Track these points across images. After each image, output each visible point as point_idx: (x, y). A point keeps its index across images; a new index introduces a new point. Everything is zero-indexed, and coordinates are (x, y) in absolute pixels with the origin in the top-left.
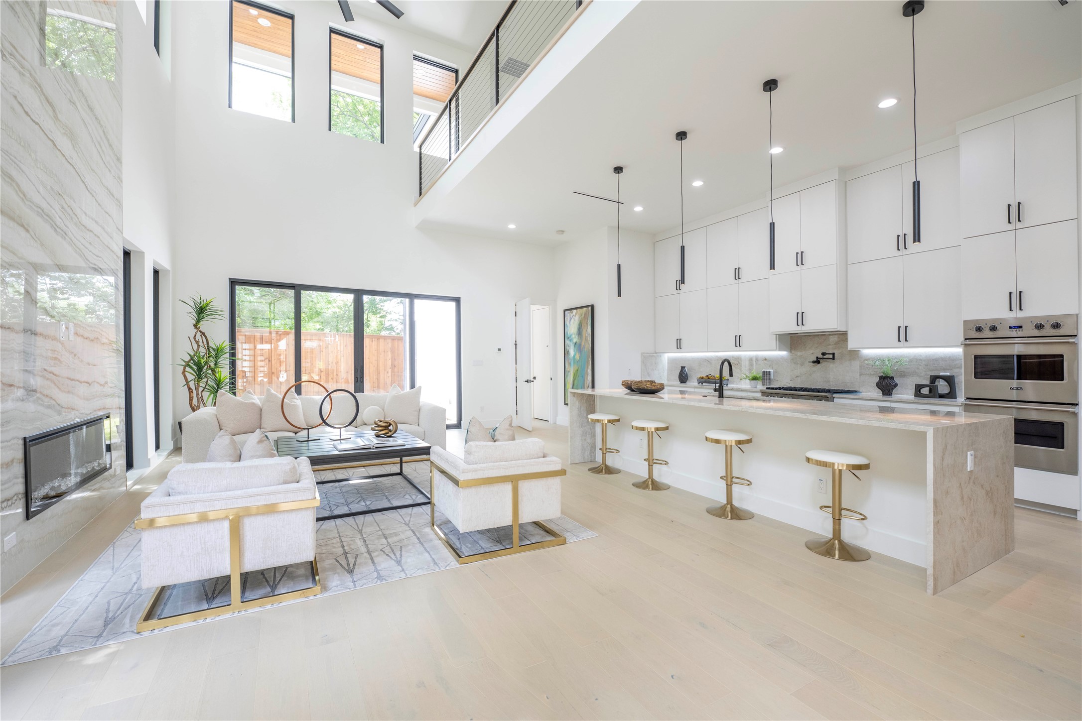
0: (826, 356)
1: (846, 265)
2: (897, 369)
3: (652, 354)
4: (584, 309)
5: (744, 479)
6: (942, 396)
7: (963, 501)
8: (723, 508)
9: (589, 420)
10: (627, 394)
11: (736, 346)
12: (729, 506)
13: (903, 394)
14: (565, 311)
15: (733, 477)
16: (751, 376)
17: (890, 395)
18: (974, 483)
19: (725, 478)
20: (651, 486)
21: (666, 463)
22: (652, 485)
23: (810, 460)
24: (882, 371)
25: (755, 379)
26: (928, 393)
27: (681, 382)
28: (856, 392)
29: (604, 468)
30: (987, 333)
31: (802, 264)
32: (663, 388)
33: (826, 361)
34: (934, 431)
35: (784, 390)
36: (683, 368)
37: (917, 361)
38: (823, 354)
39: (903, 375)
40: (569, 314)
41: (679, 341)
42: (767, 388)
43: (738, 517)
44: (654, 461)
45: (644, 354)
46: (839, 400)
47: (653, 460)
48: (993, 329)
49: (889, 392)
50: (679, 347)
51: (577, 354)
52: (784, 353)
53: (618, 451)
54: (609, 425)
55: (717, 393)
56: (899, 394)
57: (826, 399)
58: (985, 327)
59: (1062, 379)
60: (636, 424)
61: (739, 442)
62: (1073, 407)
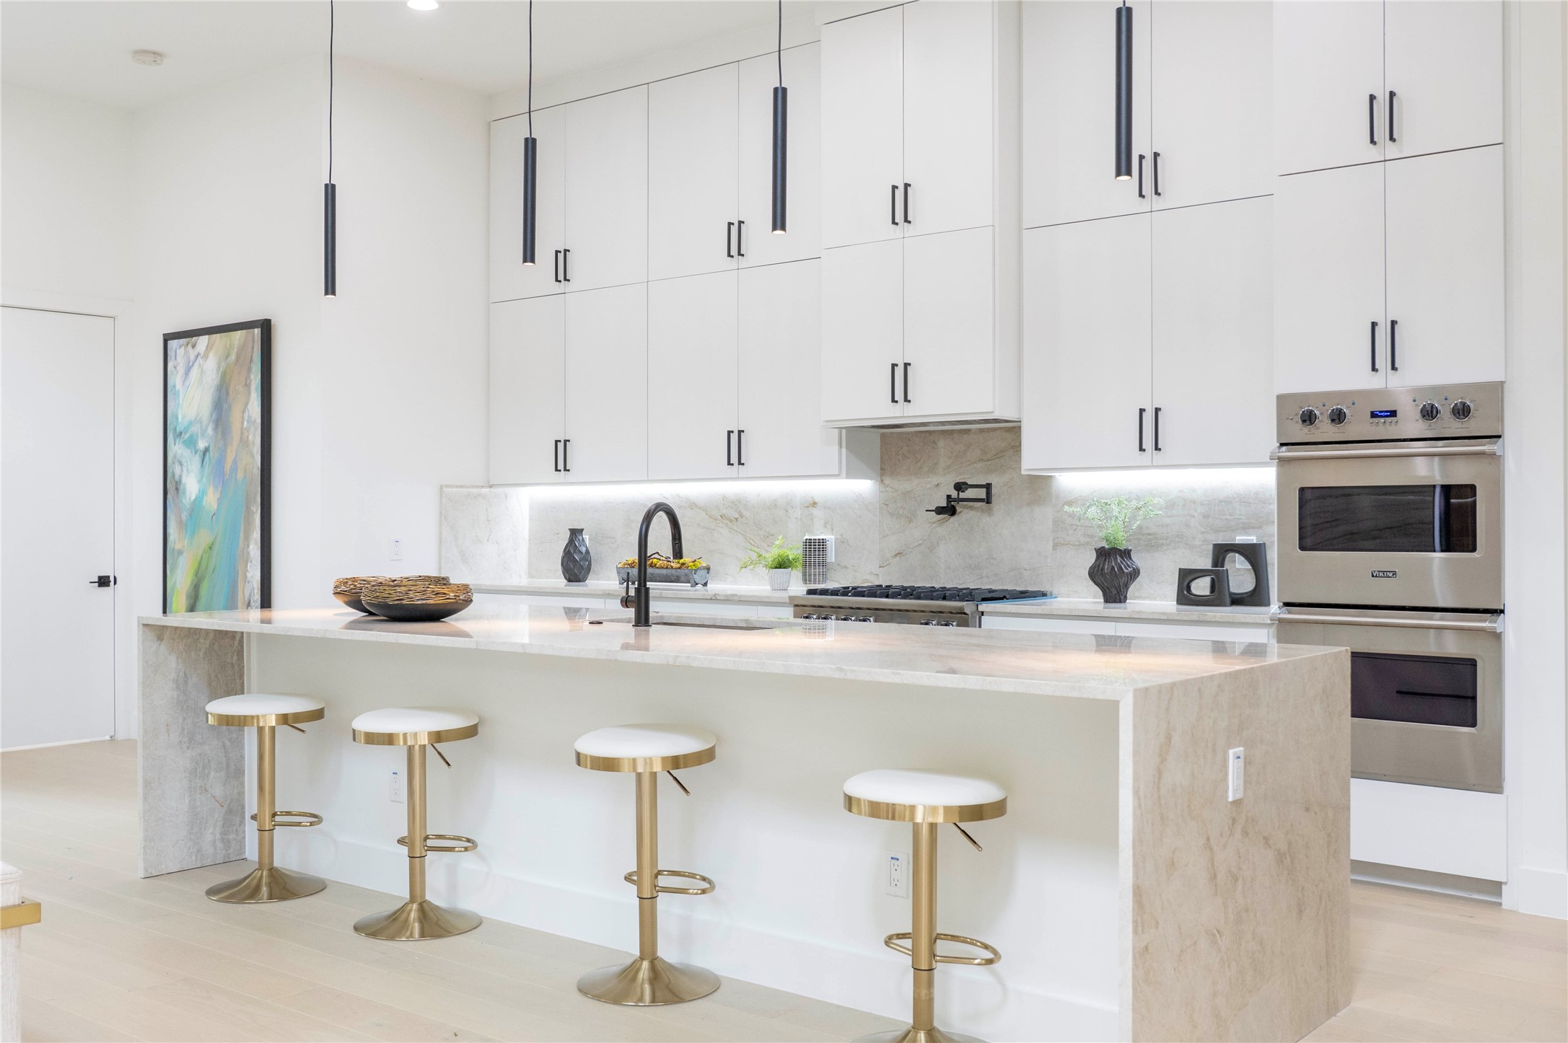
0: (970, 493)
1: (1020, 229)
2: (1140, 527)
3: (475, 491)
4: (238, 335)
5: (693, 876)
6: (1237, 601)
7: (1216, 885)
8: (629, 973)
9: (211, 721)
10: (353, 625)
11: (729, 463)
12: (646, 964)
13: (1155, 599)
14: (167, 338)
15: (660, 873)
16: (773, 554)
17: (1120, 602)
18: (1245, 833)
19: (635, 878)
20: (417, 925)
21: (470, 845)
22: (421, 922)
23: (854, 804)
24: (1103, 534)
25: (782, 564)
26: (1208, 593)
27: (569, 580)
28: (1044, 595)
29: (264, 880)
30: (1326, 430)
31: (906, 220)
32: (468, 602)
33: (971, 508)
34: (1135, 697)
35: (861, 594)
36: (575, 533)
37: (1184, 505)
38: (960, 487)
39: (1154, 543)
40: (181, 352)
41: (561, 446)
42: (811, 592)
43: (674, 994)
44: (430, 843)
45: (446, 490)
46: (997, 619)
47: (427, 838)
48: (1338, 417)
49: (1119, 593)
50: (561, 466)
51: (211, 490)
52: (864, 486)
53: (316, 819)
54: (283, 731)
55: (631, 613)
56: (1144, 598)
57: (962, 619)
58: (1322, 414)
59: (1474, 549)
60: (365, 723)
61: (676, 762)
62: (1494, 617)
